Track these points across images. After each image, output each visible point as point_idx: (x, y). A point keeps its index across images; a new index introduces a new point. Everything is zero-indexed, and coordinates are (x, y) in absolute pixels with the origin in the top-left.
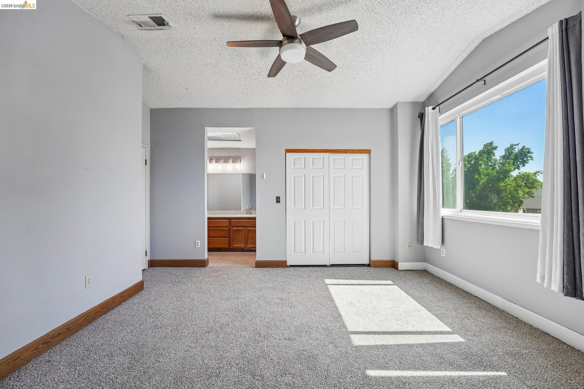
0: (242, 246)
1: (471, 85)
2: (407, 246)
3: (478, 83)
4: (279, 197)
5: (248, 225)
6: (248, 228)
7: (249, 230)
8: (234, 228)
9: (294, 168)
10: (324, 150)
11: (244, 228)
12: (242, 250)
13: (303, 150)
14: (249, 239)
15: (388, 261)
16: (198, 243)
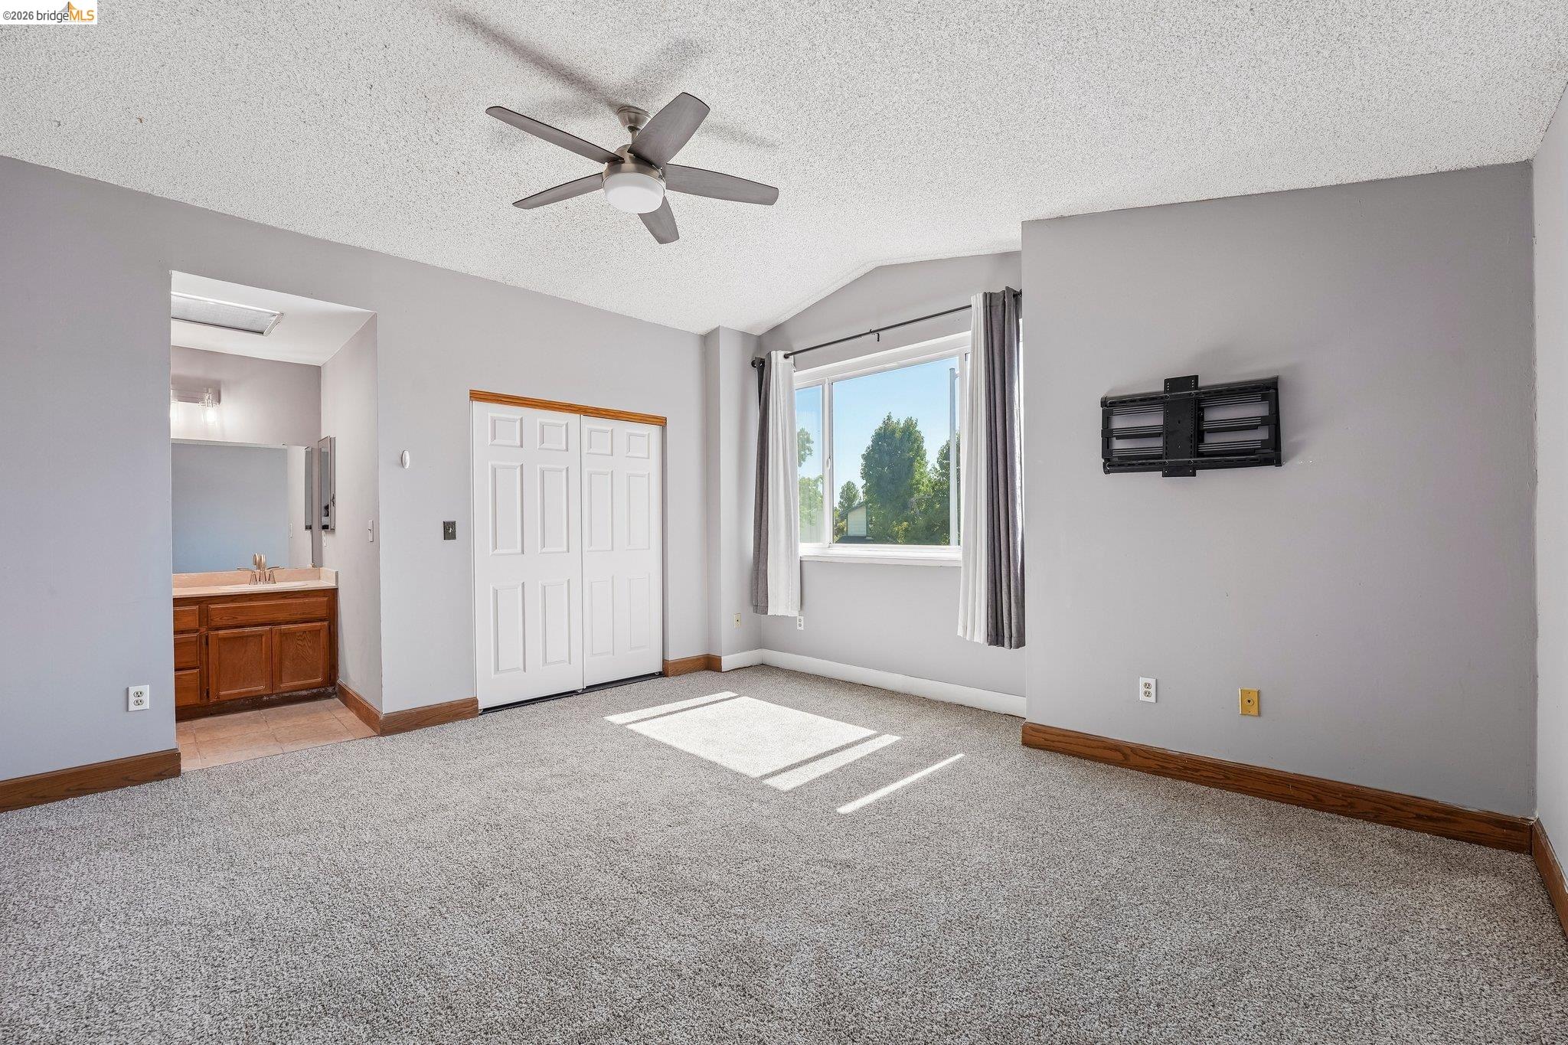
0: (260, 688)
1: (860, 336)
2: (735, 622)
3: (871, 335)
4: (454, 523)
5: (281, 616)
6: (283, 627)
7: (284, 635)
8: (221, 632)
9: (493, 445)
10: (570, 405)
11: (267, 628)
12: (256, 703)
13: (518, 398)
14: (287, 663)
15: (698, 659)
16: (139, 694)
